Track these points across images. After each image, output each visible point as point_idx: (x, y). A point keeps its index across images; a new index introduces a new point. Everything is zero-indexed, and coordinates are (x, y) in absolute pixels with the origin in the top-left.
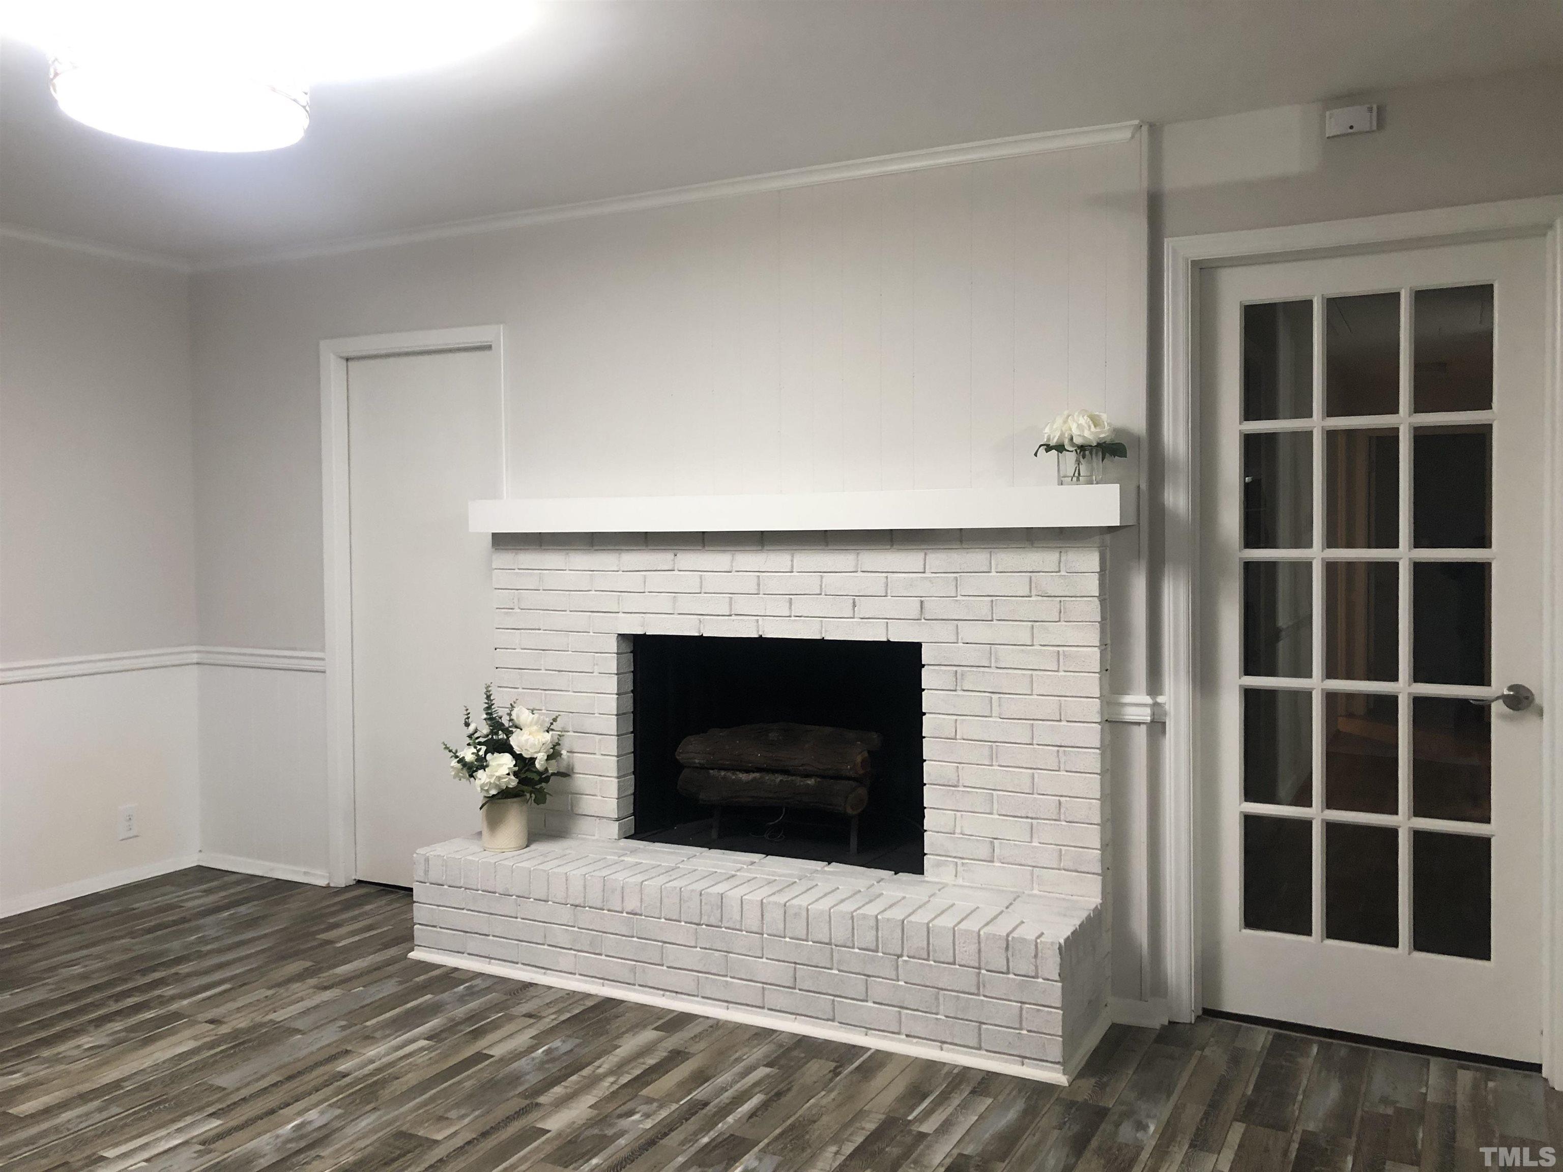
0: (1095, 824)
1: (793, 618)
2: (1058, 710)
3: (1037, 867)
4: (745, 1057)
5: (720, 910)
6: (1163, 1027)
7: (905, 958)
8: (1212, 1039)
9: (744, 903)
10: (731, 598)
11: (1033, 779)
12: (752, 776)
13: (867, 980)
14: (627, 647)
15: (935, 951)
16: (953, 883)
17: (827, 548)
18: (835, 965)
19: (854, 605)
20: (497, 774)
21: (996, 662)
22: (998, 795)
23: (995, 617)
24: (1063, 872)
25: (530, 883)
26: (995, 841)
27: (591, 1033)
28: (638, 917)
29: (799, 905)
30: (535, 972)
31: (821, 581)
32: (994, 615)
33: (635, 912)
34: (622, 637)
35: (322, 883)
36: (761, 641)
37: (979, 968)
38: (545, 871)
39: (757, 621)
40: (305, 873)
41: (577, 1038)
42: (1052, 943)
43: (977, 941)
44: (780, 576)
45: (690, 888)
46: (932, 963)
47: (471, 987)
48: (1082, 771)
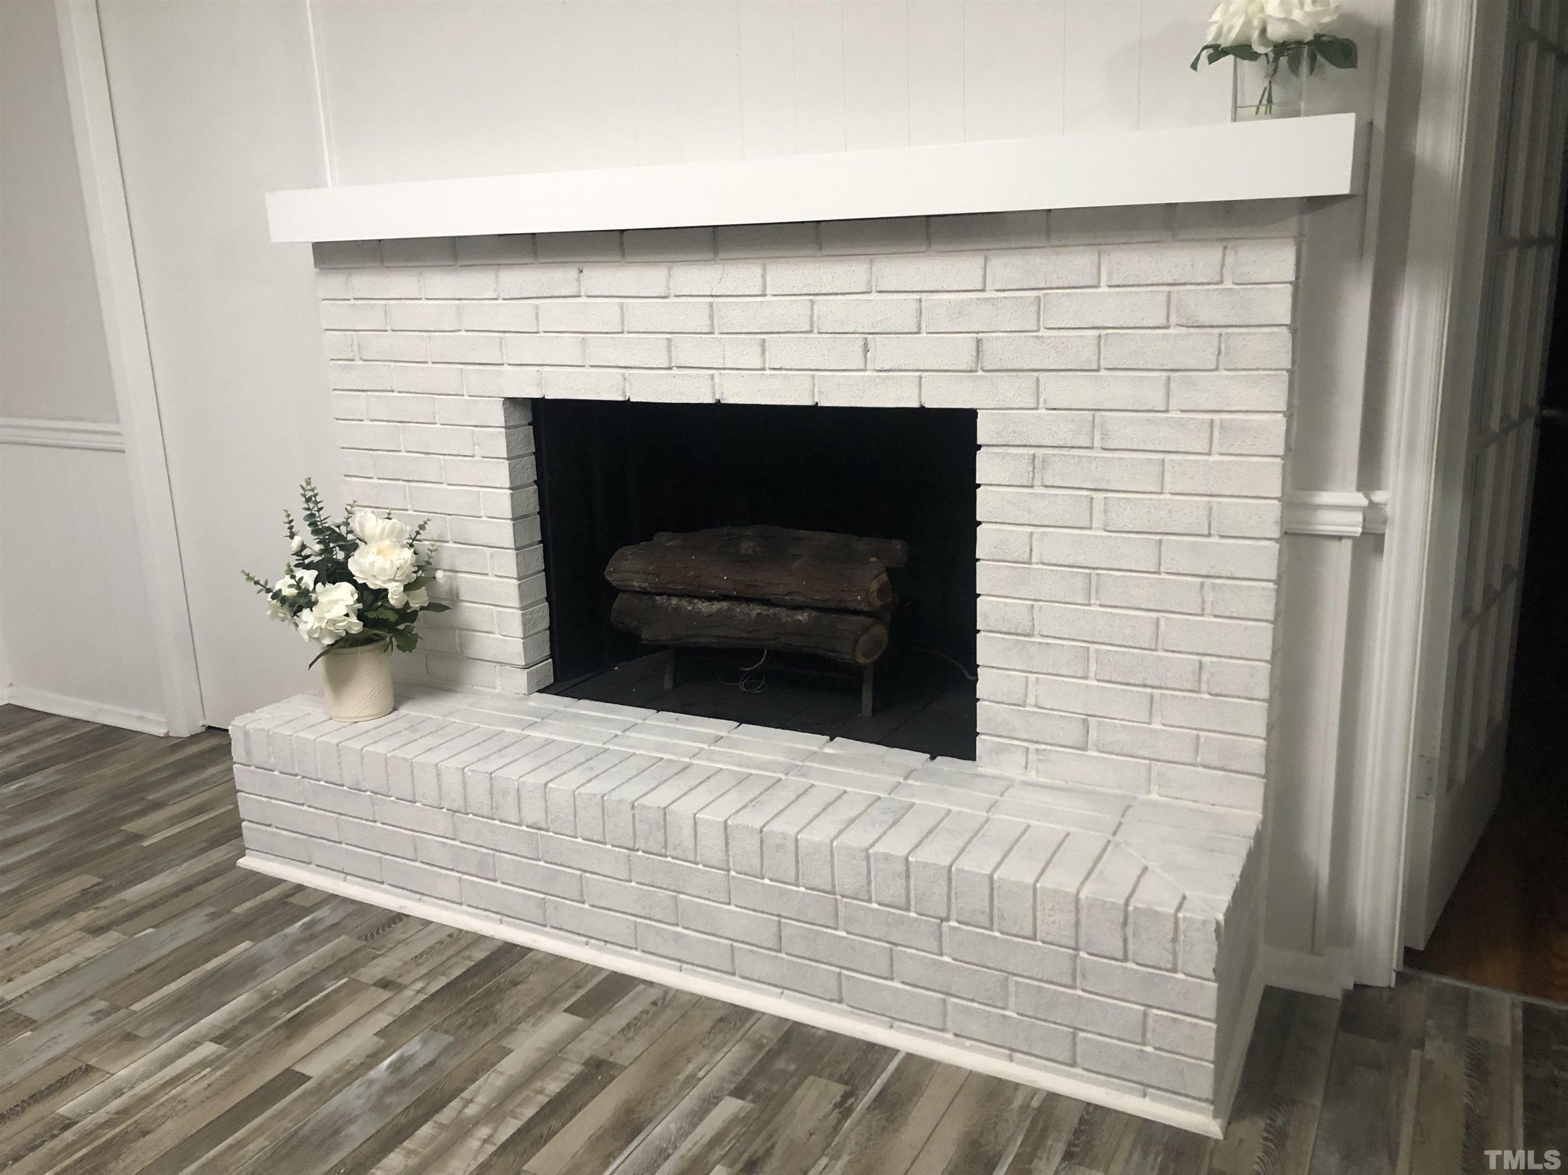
0: (1258, 700)
1: (768, 372)
2: (1205, 518)
3: (1158, 760)
4: (701, 1074)
5: (662, 831)
6: (1347, 994)
7: (953, 924)
8: (1430, 1023)
9: (699, 825)
10: (669, 340)
11: (1158, 627)
12: (716, 606)
13: (891, 950)
14: (523, 417)
15: (1002, 917)
16: (1023, 778)
17: (819, 254)
18: (841, 923)
19: (866, 350)
20: (329, 616)
21: (1102, 439)
22: (1097, 651)
23: (1103, 364)
24: (1200, 769)
25: (387, 775)
26: (1090, 718)
27: (470, 1021)
28: (542, 832)
29: (783, 833)
30: (406, 897)
31: (812, 310)
32: (1102, 361)
33: (539, 825)
34: (512, 403)
35: (160, 731)
36: (718, 409)
37: (1077, 949)
38: (405, 760)
39: (712, 377)
40: (140, 718)
41: (446, 1032)
42: (1204, 923)
43: (1073, 909)
44: (745, 303)
45: (616, 795)
46: (997, 934)
47: (313, 923)
48: (1243, 616)
